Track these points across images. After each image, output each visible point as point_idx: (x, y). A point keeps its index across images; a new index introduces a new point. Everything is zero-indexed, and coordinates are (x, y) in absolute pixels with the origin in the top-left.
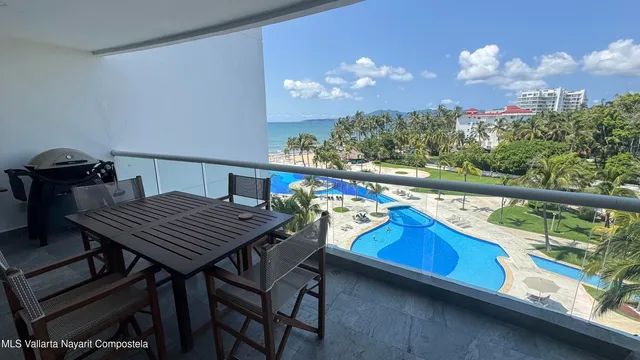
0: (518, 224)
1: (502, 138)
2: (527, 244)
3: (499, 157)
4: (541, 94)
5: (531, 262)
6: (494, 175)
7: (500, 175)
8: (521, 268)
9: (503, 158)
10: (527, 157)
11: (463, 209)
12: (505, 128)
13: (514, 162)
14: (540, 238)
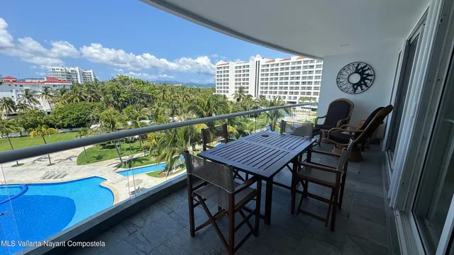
0: (99, 158)
1: (52, 102)
2: (112, 168)
3: (59, 117)
4: (66, 70)
5: (120, 176)
6: (60, 131)
7: (64, 130)
8: (117, 182)
9: (63, 118)
10: (81, 114)
11: (51, 164)
12: (51, 94)
13: (73, 119)
14: (116, 161)
